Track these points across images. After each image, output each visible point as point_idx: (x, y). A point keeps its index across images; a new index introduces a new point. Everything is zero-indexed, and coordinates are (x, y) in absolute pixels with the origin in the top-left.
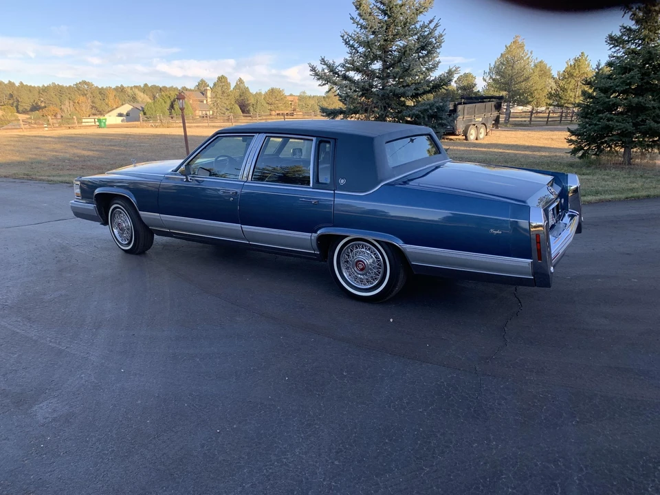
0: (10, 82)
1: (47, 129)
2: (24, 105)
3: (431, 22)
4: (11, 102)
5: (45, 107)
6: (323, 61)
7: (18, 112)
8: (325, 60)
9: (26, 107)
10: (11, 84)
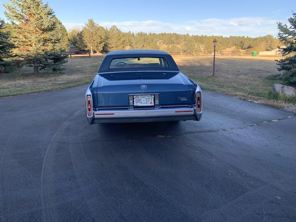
0: (243, 36)
1: (230, 56)
2: (245, 46)
4: (240, 45)
5: (253, 47)
7: (242, 49)
9: (246, 47)
10: (243, 37)
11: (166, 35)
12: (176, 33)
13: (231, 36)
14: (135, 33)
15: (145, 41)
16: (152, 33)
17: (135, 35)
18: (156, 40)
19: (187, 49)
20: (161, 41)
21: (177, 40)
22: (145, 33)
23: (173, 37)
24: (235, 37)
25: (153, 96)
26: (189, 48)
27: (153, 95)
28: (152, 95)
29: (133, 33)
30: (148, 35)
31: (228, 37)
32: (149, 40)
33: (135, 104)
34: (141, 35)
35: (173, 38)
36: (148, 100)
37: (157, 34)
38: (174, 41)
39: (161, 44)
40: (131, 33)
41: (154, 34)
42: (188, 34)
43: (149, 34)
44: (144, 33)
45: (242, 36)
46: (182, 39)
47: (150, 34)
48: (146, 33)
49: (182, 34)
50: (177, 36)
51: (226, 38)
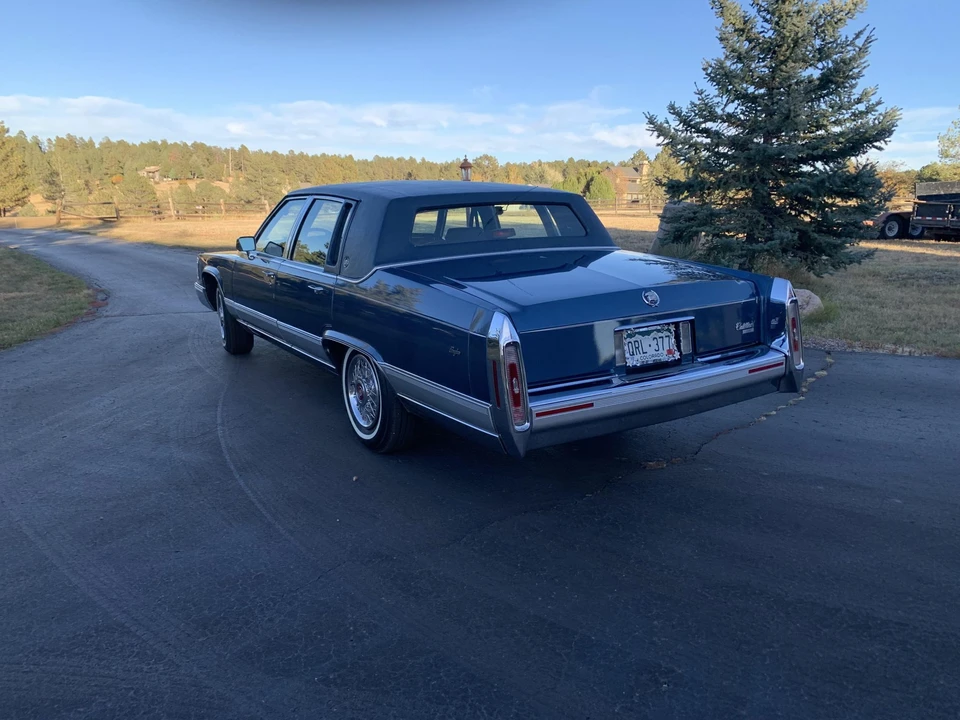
0: (411, 158)
3: (858, 36)
6: (673, 110)
8: (676, 106)
10: (412, 160)
11: (166, 148)
12: (203, 144)
13: (377, 156)
14: (43, 139)
15: (90, 169)
16: (114, 140)
17: (45, 146)
18: (135, 166)
19: (256, 195)
20: (152, 168)
21: (211, 167)
22: (87, 140)
23: (194, 157)
24: (389, 160)
25: (672, 328)
26: (261, 191)
27: (673, 323)
28: (668, 324)
29: (35, 138)
30: (97, 146)
31: (370, 159)
32: (105, 165)
33: (630, 363)
34: (69, 145)
35: (196, 160)
36: (660, 340)
37: (134, 145)
38: (203, 169)
39: (157, 179)
40: (29, 139)
41: (121, 143)
42: (242, 146)
43: (101, 144)
44: (81, 138)
45: (407, 158)
46: (228, 163)
47: (107, 145)
48: (91, 141)
49: (223, 146)
50: (210, 155)
51: (365, 162)
